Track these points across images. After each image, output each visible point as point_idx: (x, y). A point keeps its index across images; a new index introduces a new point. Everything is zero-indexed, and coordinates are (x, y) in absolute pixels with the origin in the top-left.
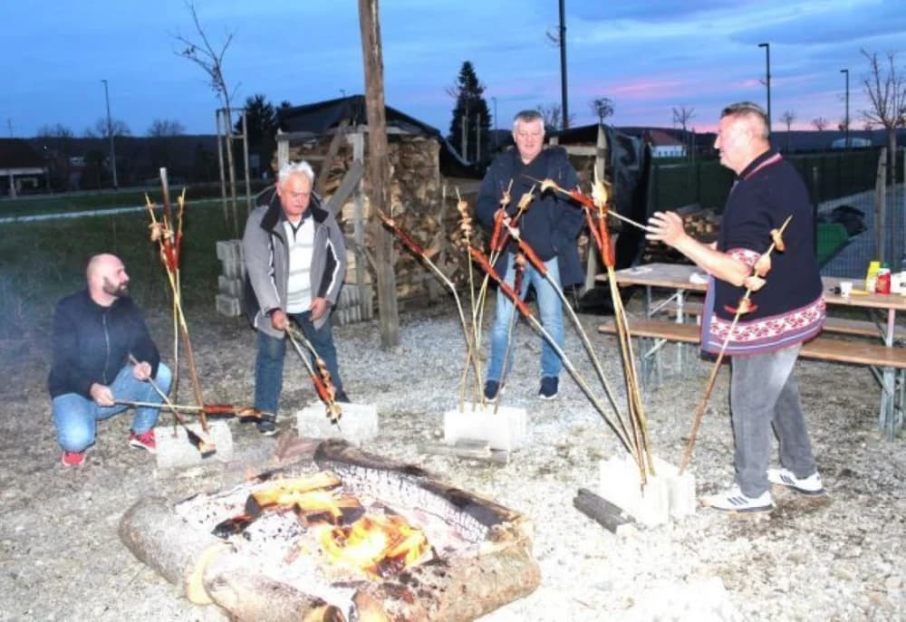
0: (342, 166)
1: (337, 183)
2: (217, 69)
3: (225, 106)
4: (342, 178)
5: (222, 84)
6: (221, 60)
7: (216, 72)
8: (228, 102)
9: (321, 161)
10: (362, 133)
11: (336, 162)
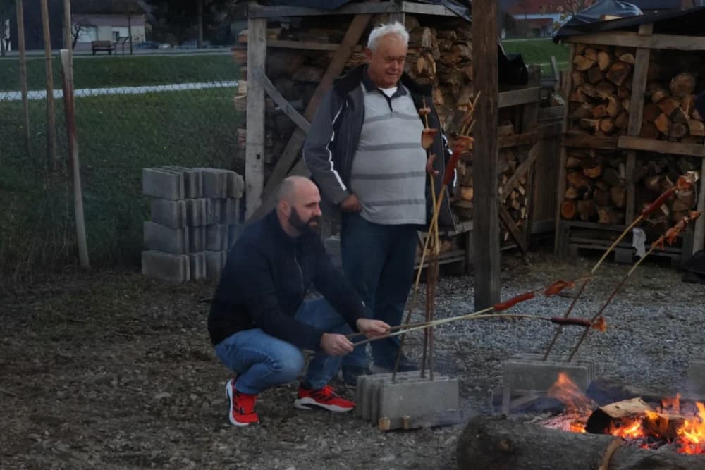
9: (326, 52)
10: (404, 15)
11: (356, 54)
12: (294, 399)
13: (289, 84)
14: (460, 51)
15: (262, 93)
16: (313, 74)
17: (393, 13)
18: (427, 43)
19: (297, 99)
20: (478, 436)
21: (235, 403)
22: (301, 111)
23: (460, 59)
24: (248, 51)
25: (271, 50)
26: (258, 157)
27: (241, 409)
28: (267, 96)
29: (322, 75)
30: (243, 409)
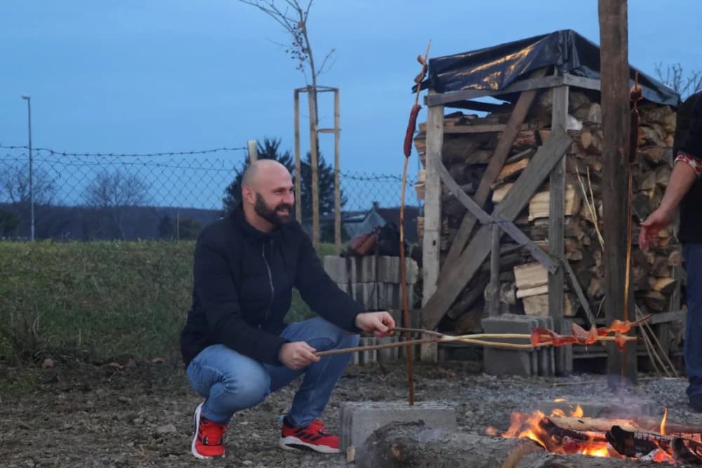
0: (532, 139)
1: (524, 163)
2: (302, 24)
3: (311, 83)
4: (530, 156)
5: (308, 50)
6: (306, 13)
7: (300, 31)
8: (314, 77)
9: (497, 132)
10: (568, 88)
11: (522, 133)
12: (279, 438)
13: (461, 168)
14: (643, 133)
15: (438, 179)
16: (483, 156)
17: (556, 87)
18: (595, 118)
19: (468, 182)
20: (375, 443)
21: (201, 431)
22: (471, 194)
23: (644, 141)
24: (427, 140)
25: (448, 137)
26: (434, 243)
27: (205, 438)
28: (442, 183)
29: (490, 157)
30: (207, 439)
